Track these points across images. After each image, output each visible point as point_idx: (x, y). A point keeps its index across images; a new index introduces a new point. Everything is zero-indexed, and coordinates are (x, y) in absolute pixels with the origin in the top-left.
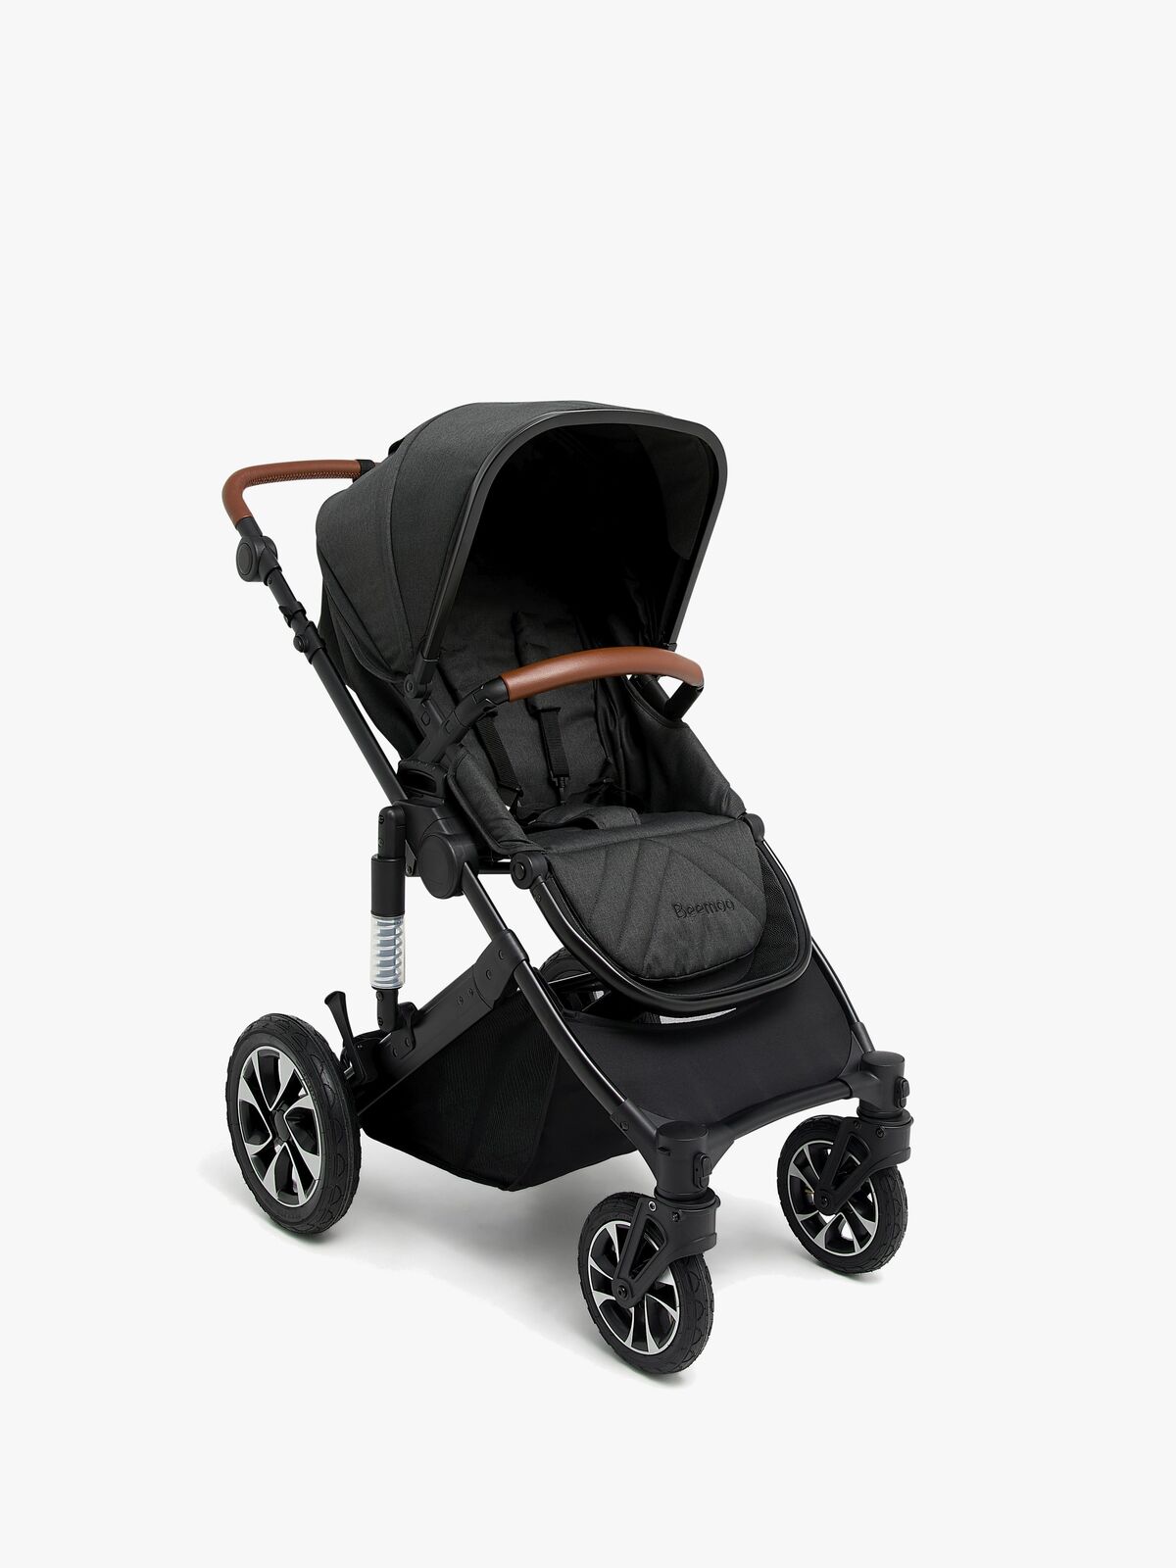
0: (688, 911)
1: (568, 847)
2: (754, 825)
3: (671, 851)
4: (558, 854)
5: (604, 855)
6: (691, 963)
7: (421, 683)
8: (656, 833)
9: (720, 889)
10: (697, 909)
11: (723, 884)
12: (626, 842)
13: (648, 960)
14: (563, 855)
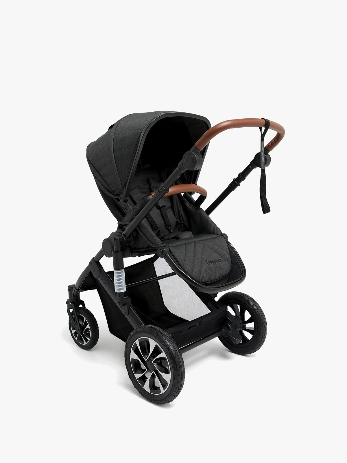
0: (210, 262)
1: (174, 244)
2: (225, 236)
3: (203, 245)
4: (171, 247)
5: (185, 247)
6: (213, 278)
7: (125, 197)
8: (198, 240)
9: (219, 256)
10: (213, 262)
11: (219, 254)
12: (190, 242)
13: (201, 277)
14: (173, 247)
